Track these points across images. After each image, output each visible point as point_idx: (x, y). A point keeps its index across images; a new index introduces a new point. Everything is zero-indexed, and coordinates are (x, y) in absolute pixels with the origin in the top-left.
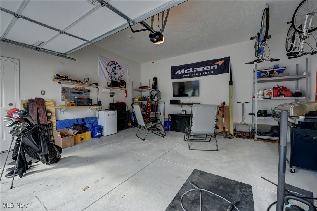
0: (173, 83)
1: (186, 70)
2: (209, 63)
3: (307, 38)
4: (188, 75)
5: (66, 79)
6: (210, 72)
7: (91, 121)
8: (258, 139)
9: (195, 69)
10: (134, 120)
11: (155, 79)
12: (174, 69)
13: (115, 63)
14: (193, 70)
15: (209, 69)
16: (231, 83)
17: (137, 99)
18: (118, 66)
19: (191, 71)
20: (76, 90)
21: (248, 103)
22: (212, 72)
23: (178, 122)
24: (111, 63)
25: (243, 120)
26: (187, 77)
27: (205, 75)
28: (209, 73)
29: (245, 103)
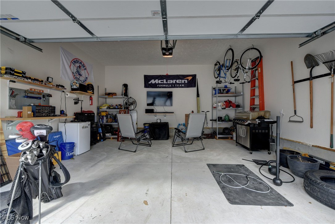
0: (147, 92)
1: (160, 81)
2: (181, 77)
3: (247, 72)
4: (162, 86)
5: (23, 77)
6: (182, 85)
7: (55, 137)
8: (219, 138)
9: (168, 80)
10: (102, 133)
11: (126, 86)
12: (147, 78)
13: (80, 61)
14: (167, 81)
15: (181, 82)
16: (198, 95)
17: (106, 108)
18: (83, 65)
19: (165, 82)
20: (31, 93)
21: (209, 111)
22: (183, 85)
23: (157, 130)
24: (76, 60)
25: (207, 125)
26: (161, 87)
27: (177, 87)
28: (180, 85)
29: (207, 112)
